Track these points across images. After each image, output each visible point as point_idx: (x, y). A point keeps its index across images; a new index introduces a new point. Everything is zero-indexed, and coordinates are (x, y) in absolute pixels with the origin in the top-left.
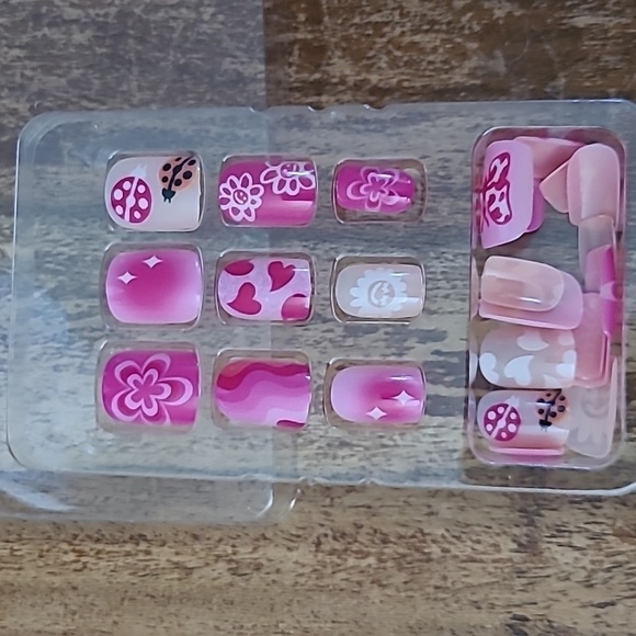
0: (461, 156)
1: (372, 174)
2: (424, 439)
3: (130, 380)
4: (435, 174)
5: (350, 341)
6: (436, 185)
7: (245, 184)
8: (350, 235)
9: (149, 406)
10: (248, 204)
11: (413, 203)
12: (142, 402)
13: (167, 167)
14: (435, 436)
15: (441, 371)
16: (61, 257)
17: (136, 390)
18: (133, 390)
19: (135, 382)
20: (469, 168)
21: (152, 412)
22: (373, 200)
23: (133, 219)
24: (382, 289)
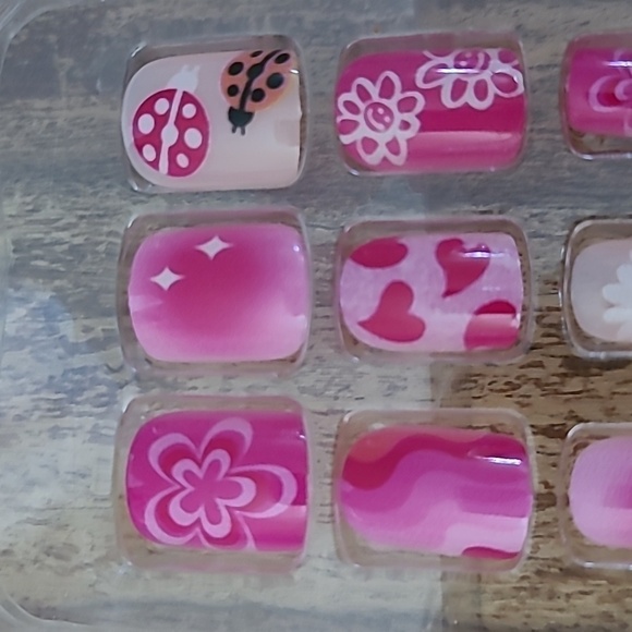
3: (179, 469)
5: (575, 384)
9: (215, 519)
10: (394, 131)
12: (201, 513)
13: (235, 68)
17: (190, 489)
18: (183, 488)
19: (188, 475)
21: (221, 530)
23: (175, 170)
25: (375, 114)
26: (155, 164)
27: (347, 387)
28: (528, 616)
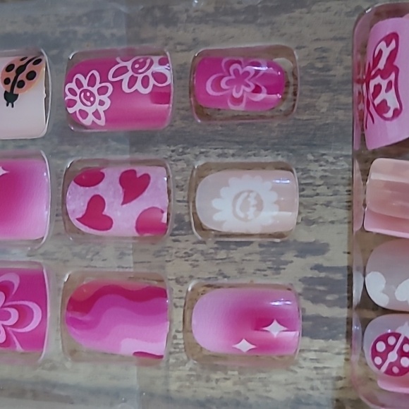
0: (341, 44)
1: (235, 66)
2: (305, 364)
4: (312, 66)
5: (222, 254)
6: (312, 79)
7: (92, 82)
8: (221, 138)
10: (96, 106)
11: (283, 99)
13: (9, 68)
14: (317, 360)
15: (322, 288)
20: (350, 57)
21: (2, 338)
22: (237, 95)
24: (249, 199)
27: (98, 253)
28: (195, 391)
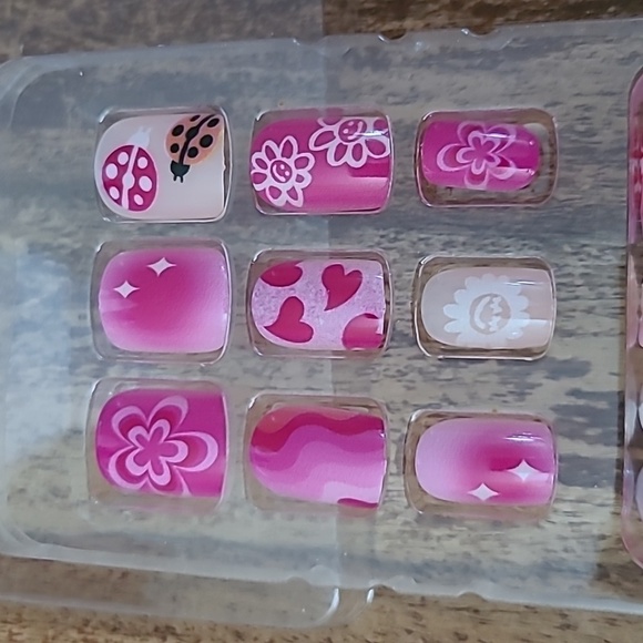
0: (610, 101)
1: (475, 134)
2: (557, 518)
3: (133, 433)
5: (448, 373)
6: (570, 146)
7: (287, 152)
8: (447, 221)
9: (159, 472)
10: (292, 182)
11: (538, 174)
12: (148, 466)
13: (177, 131)
14: (573, 514)
15: (580, 420)
16: (63, 252)
17: (140, 448)
18: (136, 448)
19: (139, 438)
20: (625, 119)
21: (164, 479)
22: (477, 172)
23: (133, 206)
24: (492, 306)
25: (278, 170)
26: (118, 201)
27: (279, 369)
28: (408, 552)
